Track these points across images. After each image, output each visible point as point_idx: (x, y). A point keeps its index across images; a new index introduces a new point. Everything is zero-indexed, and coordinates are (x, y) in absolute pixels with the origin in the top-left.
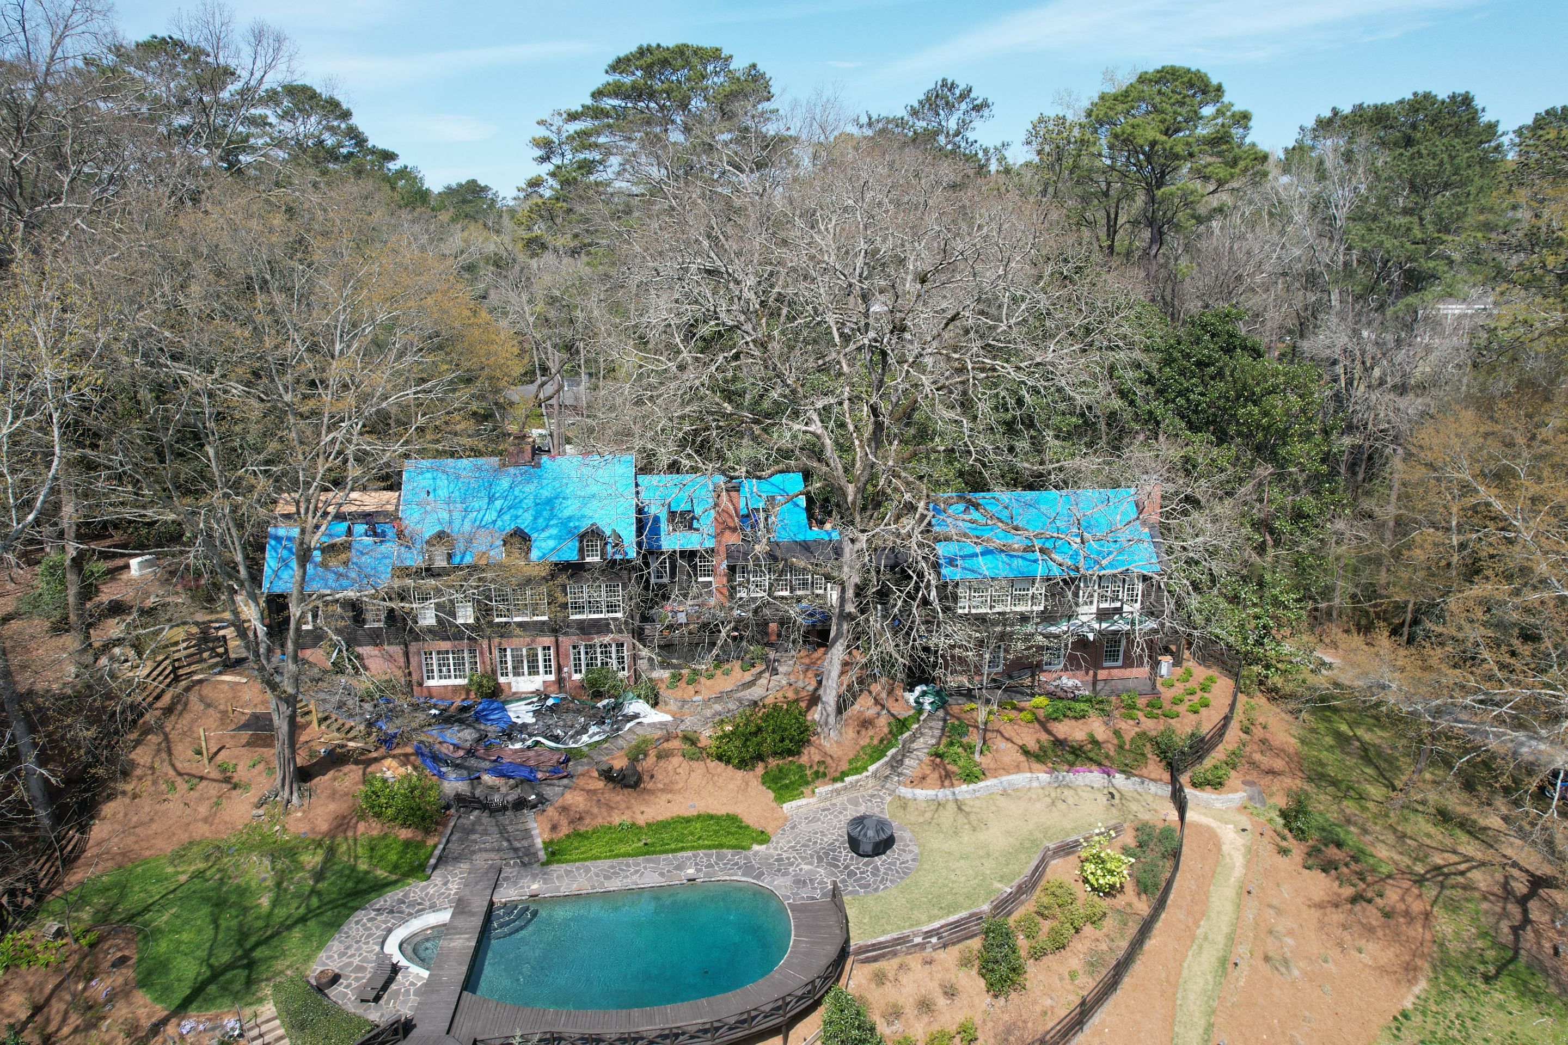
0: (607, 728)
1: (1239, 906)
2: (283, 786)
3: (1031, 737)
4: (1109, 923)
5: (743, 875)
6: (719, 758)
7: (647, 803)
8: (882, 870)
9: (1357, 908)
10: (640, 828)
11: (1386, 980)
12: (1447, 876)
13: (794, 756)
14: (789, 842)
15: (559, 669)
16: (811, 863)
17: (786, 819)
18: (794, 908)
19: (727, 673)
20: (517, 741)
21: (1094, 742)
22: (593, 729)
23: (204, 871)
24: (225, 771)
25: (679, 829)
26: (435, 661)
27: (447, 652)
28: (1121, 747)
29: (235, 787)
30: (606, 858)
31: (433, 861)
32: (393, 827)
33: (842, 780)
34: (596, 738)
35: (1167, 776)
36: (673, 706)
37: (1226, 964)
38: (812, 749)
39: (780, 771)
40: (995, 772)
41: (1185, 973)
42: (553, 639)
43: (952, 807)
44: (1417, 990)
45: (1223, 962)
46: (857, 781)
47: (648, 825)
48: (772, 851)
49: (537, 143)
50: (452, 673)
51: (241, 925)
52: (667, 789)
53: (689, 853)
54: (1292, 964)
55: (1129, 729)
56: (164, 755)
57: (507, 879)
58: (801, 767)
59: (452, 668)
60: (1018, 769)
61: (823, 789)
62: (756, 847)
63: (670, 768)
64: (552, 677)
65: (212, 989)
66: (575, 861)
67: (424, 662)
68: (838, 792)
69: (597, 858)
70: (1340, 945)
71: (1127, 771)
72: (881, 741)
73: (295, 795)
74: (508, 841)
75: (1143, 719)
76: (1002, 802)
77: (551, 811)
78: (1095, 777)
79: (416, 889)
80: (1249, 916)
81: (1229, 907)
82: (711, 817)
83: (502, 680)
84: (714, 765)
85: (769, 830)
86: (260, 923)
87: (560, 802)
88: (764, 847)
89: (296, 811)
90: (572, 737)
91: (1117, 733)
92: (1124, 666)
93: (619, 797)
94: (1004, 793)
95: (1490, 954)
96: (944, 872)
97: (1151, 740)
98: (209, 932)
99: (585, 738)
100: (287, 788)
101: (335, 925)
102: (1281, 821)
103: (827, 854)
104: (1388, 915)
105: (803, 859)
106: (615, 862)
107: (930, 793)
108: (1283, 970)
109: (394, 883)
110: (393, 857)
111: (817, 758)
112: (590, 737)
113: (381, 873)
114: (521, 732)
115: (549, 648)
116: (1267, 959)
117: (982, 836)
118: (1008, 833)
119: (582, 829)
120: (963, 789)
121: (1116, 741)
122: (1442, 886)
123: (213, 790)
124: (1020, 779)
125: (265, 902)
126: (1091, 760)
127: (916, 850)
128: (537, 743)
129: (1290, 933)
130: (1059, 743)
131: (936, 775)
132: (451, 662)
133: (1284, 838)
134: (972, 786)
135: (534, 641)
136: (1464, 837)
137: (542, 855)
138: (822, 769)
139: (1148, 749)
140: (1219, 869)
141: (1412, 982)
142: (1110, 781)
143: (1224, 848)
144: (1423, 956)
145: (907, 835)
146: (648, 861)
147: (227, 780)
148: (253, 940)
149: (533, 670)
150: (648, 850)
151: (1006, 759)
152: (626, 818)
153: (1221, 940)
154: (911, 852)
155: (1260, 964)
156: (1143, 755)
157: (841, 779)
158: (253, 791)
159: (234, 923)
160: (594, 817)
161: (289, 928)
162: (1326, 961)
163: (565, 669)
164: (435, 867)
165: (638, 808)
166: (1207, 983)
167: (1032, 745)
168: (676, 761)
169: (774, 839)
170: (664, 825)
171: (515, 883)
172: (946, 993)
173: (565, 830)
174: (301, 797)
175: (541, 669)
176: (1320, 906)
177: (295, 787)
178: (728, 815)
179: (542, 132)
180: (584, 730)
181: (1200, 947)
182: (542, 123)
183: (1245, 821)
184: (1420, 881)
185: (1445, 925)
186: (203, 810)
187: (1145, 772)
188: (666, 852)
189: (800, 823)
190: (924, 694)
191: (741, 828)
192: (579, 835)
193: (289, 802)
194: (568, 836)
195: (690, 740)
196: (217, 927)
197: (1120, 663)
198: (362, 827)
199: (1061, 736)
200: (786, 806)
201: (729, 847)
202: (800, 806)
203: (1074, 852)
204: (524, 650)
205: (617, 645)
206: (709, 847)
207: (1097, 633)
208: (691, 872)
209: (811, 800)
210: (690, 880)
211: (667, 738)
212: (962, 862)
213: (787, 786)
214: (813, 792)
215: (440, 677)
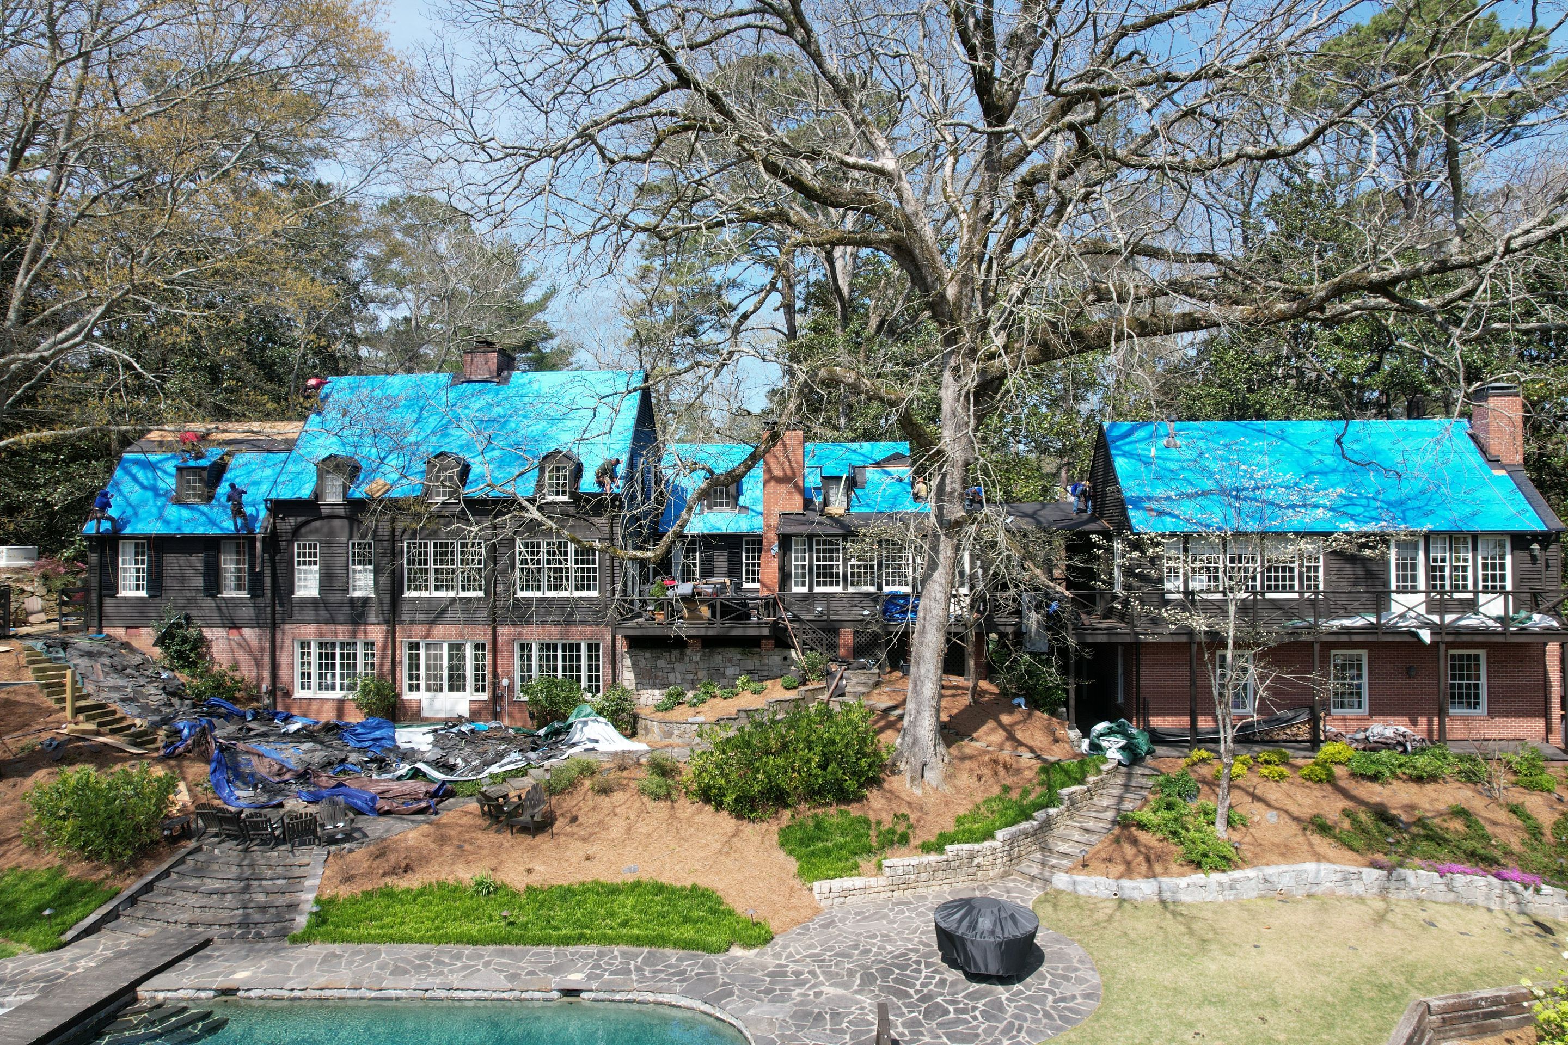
0: (534, 755)
5: (685, 993)
6: (706, 796)
7: (545, 857)
8: (1011, 1010)
10: (514, 894)
13: (848, 801)
14: (812, 946)
15: (497, 683)
16: (846, 986)
17: (817, 911)
19: (756, 692)
20: (389, 771)
21: (1471, 824)
22: (513, 757)
25: (590, 905)
26: (313, 659)
28: (1535, 838)
30: (421, 940)
31: (89, 921)
32: (72, 858)
33: (941, 850)
34: (511, 767)
36: (657, 733)
39: (818, 826)
40: (1265, 858)
46: (972, 856)
47: (532, 890)
48: (767, 959)
50: (338, 681)
52: (592, 839)
53: (590, 949)
55: (1541, 806)
58: (860, 821)
59: (338, 671)
60: (1310, 854)
61: (900, 862)
62: (736, 951)
63: (606, 805)
64: (485, 696)
66: (360, 942)
67: (298, 660)
68: (930, 872)
69: (405, 939)
72: (1026, 794)
82: (660, 889)
83: (408, 696)
84: (691, 808)
85: (774, 925)
87: (388, 842)
88: (754, 951)
92: (1495, 716)
96: (1166, 1027)
103: (885, 972)
105: (828, 975)
106: (433, 949)
112: (502, 766)
114: (401, 759)
117: (1250, 966)
118: (1316, 966)
120: (1198, 884)
124: (1322, 875)
126: (1471, 854)
127: (1095, 979)
128: (416, 771)
134: (1214, 877)
135: (459, 633)
137: (302, 923)
138: (901, 829)
142: (1530, 900)
145: (1075, 952)
146: (502, 954)
149: (457, 682)
150: (507, 937)
154: (1080, 981)
157: (938, 847)
160: (433, 869)
163: (505, 682)
164: (89, 931)
165: (522, 864)
167: (1333, 820)
169: (779, 940)
170: (563, 895)
171: (211, 967)
173: (368, 882)
175: (470, 683)
178: (695, 888)
188: (546, 941)
189: (842, 920)
190: (1110, 732)
191: (714, 912)
192: (391, 895)
194: (368, 895)
195: (664, 770)
197: (1482, 710)
199: (1394, 808)
200: (820, 886)
201: (677, 944)
202: (850, 892)
203: (1494, 1030)
204: (445, 646)
205: (590, 647)
206: (637, 941)
207: (1436, 630)
208: (575, 978)
209: (873, 881)
210: (568, 993)
211: (622, 768)
212: (1209, 1011)
213: (827, 852)
214: (880, 867)
215: (320, 687)
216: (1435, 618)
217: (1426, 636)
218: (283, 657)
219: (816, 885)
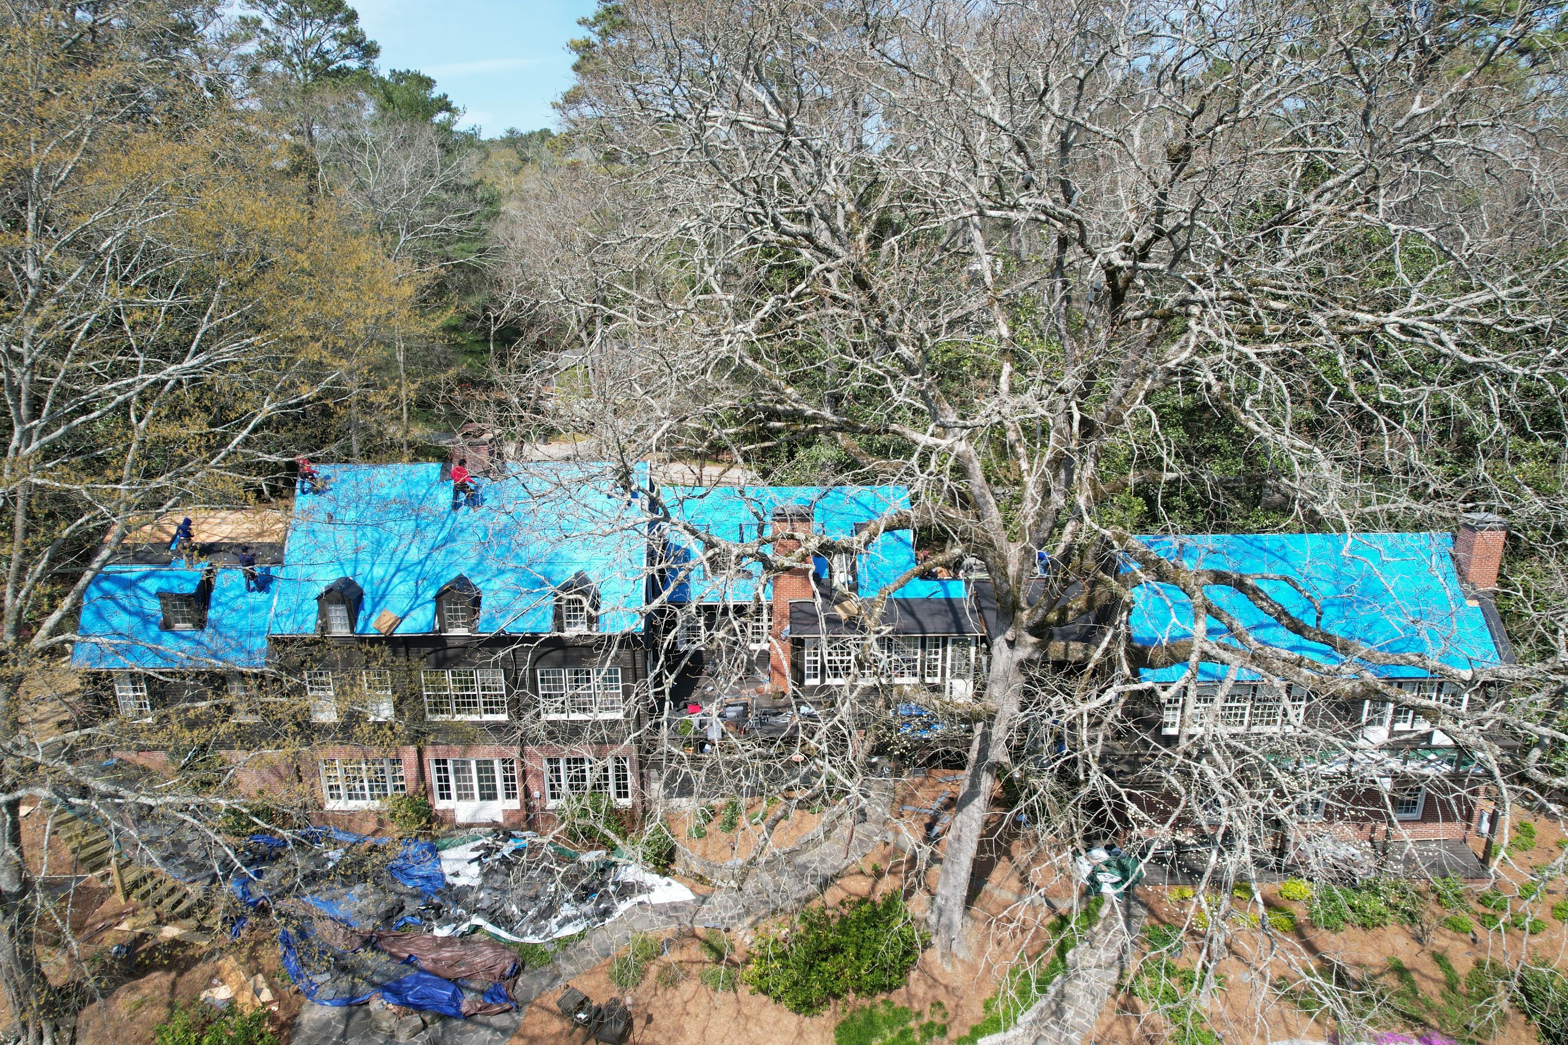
0: (587, 908)
2: (25, 1025)
6: (764, 987)
13: (890, 989)
15: (527, 793)
20: (448, 922)
26: (340, 774)
27: (358, 761)
28: (1451, 985)
34: (569, 930)
39: (867, 1019)
42: (517, 749)
49: (575, 47)
55: (1460, 953)
58: (901, 1015)
67: (324, 775)
71: (1473, 1039)
73: (48, 1040)
75: (1481, 934)
83: (440, 805)
90: (534, 920)
91: (1439, 958)
92: (1427, 819)
97: (1506, 977)
99: (552, 926)
100: (32, 1029)
112: (561, 926)
114: (457, 902)
115: (511, 762)
121: (1440, 977)
128: (477, 928)
132: (365, 775)
135: (486, 752)
157: (971, 1041)
163: (537, 793)
168: (688, 988)
175: (500, 791)
177: (47, 1027)
179: (582, 34)
180: (549, 911)
187: (1504, 1043)
204: (474, 763)
205: (616, 760)
207: (1396, 779)
215: (350, 797)
217: (1386, 784)
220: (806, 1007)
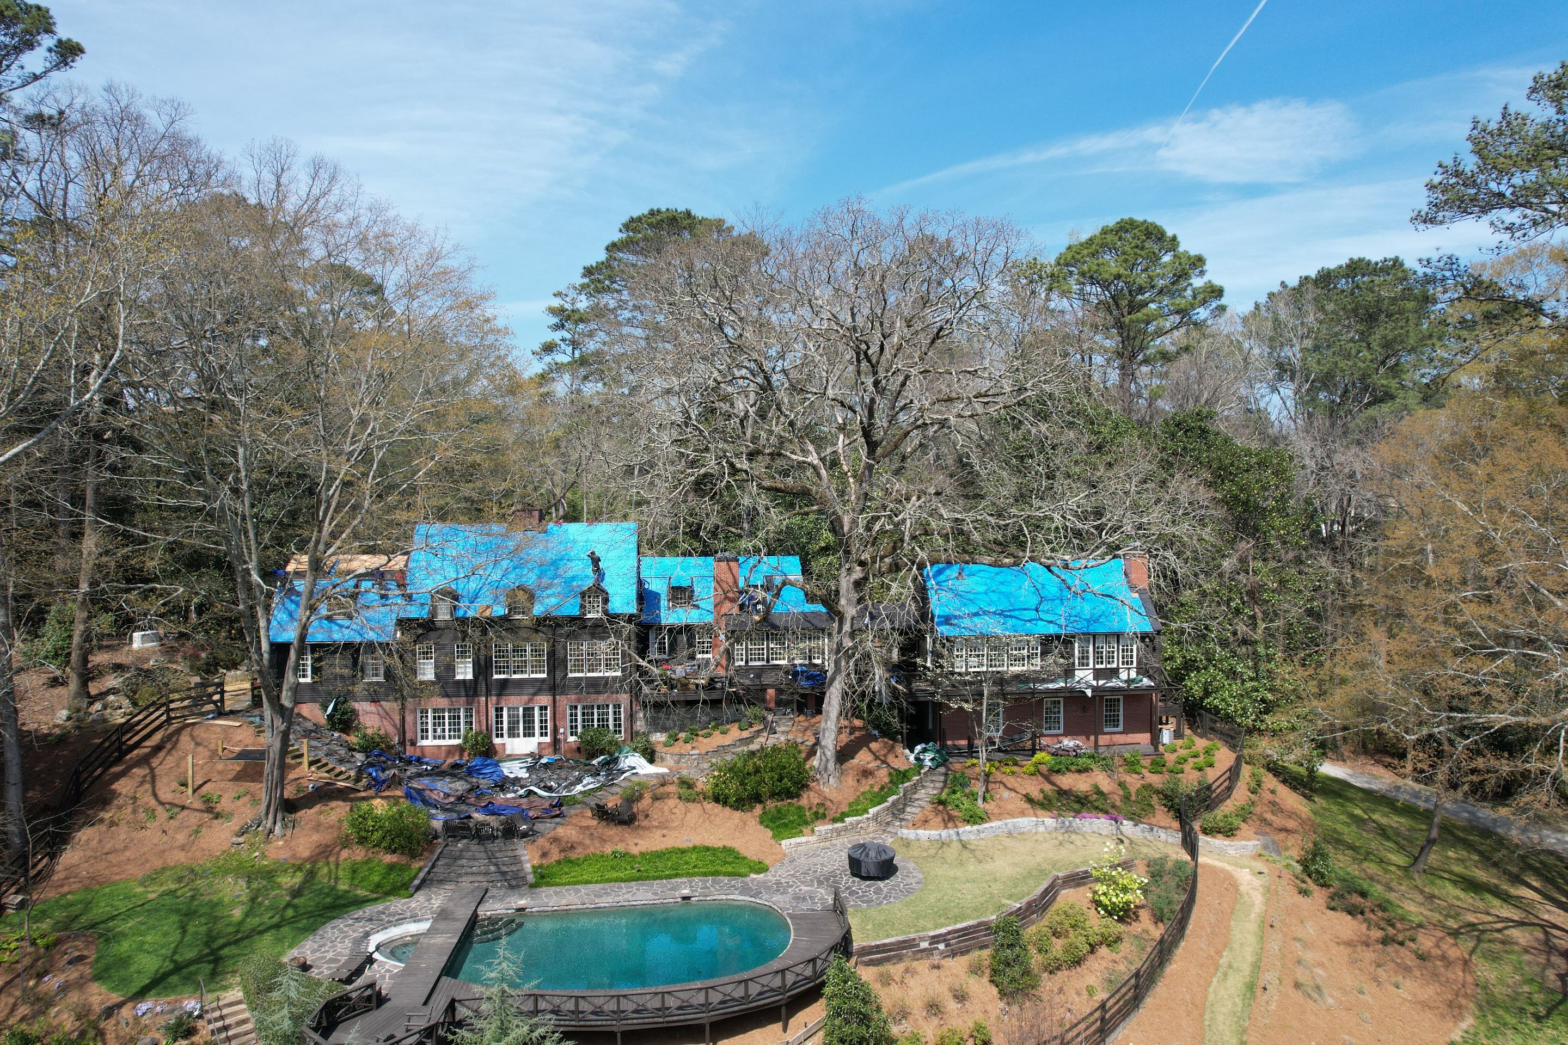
0: (601, 778)
1: (1262, 938)
2: (267, 814)
3: (1034, 787)
4: (1125, 947)
5: (740, 894)
6: (717, 799)
7: (641, 837)
8: (885, 890)
9: (1390, 949)
10: (634, 856)
11: (1429, 1014)
12: (1483, 932)
13: (792, 798)
14: (788, 871)
15: (555, 731)
16: (811, 886)
17: (785, 855)
18: (792, 917)
19: (723, 733)
20: (509, 791)
21: (1099, 792)
22: (587, 780)
23: (176, 891)
24: (208, 801)
25: (674, 859)
26: (430, 720)
27: (443, 710)
28: (1127, 798)
29: (217, 816)
30: (596, 882)
31: (417, 882)
32: (378, 853)
33: (843, 821)
34: (591, 786)
35: (1176, 825)
36: (670, 761)
37: (1252, 989)
38: (812, 794)
39: (779, 811)
40: (999, 817)
41: (1211, 997)
42: (551, 698)
43: (956, 846)
44: (1464, 1025)
45: (1251, 987)
46: (858, 823)
47: (642, 854)
48: (770, 878)
49: (553, 311)
50: (447, 733)
51: (210, 930)
52: (662, 826)
53: (684, 880)
54: (1325, 991)
55: (1134, 783)
56: (148, 786)
57: (493, 897)
58: (800, 808)
59: (447, 727)
60: (1023, 814)
61: (823, 828)
62: (753, 876)
63: (666, 808)
64: (548, 739)
65: (174, 979)
66: (565, 884)
67: (419, 722)
68: (839, 832)
69: (588, 882)
70: (1376, 980)
71: (1136, 818)
72: (882, 788)
73: (279, 825)
74: (496, 865)
75: (1147, 774)
76: (1008, 842)
77: (541, 841)
78: (1102, 824)
79: (397, 904)
80: (1274, 946)
81: (1252, 939)
82: (708, 849)
83: (497, 741)
84: (710, 806)
85: (767, 862)
86: (230, 929)
87: (552, 834)
88: (762, 876)
89: (278, 840)
90: (566, 787)
91: (1121, 785)
92: (1125, 732)
93: (613, 832)
94: (1010, 834)
95: (1538, 997)
96: (950, 892)
97: (1158, 792)
98: (176, 936)
99: (579, 788)
100: (271, 816)
101: (311, 929)
102: (1299, 868)
103: (827, 879)
104: (1422, 957)
105: (801, 882)
106: (607, 885)
107: (934, 833)
108: (1315, 996)
109: (376, 900)
110: (376, 878)
111: (816, 801)
112: (585, 786)
113: (361, 892)
114: (514, 785)
115: (546, 708)
116: (1297, 985)
117: (988, 867)
118: (1015, 865)
119: (573, 856)
120: (967, 830)
121: (1121, 792)
122: (1479, 940)
123: (193, 819)
124: (1026, 822)
125: (237, 913)
126: (1097, 808)
127: (921, 876)
128: (531, 792)
129: (1321, 965)
130: (1062, 793)
131: (939, 819)
132: (447, 721)
133: (1304, 882)
134: (976, 827)
135: (530, 701)
136: (1496, 902)
137: (531, 878)
138: (821, 811)
139: (1155, 800)
140: (1238, 907)
141: (1458, 1018)
142: (1118, 828)
143: (1242, 888)
144: (1466, 996)
145: (911, 865)
146: (642, 885)
147: (210, 810)
148: (221, 941)
149: (529, 733)
150: (640, 878)
151: (1010, 807)
152: (620, 848)
153: (1246, 969)
154: (914, 877)
155: (1292, 992)
156: (1150, 805)
157: (841, 819)
158: (235, 820)
159: (203, 929)
160: (585, 847)
161: (261, 933)
162: (1361, 992)
163: (562, 730)
164: (418, 888)
165: (631, 841)
166: (1235, 1004)
167: (1036, 794)
168: (671, 802)
169: (772, 869)
170: (659, 855)
171: (501, 900)
172: (956, 997)
173: (555, 856)
174: (285, 826)
175: (537, 731)
176: (1349, 944)
177: (279, 816)
178: (724, 847)
180: (579, 780)
181: (1225, 975)
182: (558, 294)
183: (1260, 866)
184: (1455, 934)
185: (1486, 971)
186: (181, 838)
187: (1153, 821)
188: (660, 878)
189: (799, 858)
190: (924, 751)
191: (737, 858)
192: (570, 861)
193: (271, 831)
194: (559, 862)
195: (687, 784)
196: (184, 931)
197: (1120, 729)
198: (345, 854)
199: (1065, 787)
200: (785, 843)
201: (725, 874)
202: (799, 844)
203: (1084, 884)
204: (521, 709)
205: (615, 707)
206: (705, 874)
207: (1095, 689)
208: (686, 892)
209: (810, 838)
210: (684, 898)
211: (663, 785)
212: (968, 885)
213: (786, 825)
214: (813, 831)
215: (435, 738)
216: (1094, 683)
217: (1089, 693)
218: (409, 718)
219: (783, 842)
220: (741, 804)
